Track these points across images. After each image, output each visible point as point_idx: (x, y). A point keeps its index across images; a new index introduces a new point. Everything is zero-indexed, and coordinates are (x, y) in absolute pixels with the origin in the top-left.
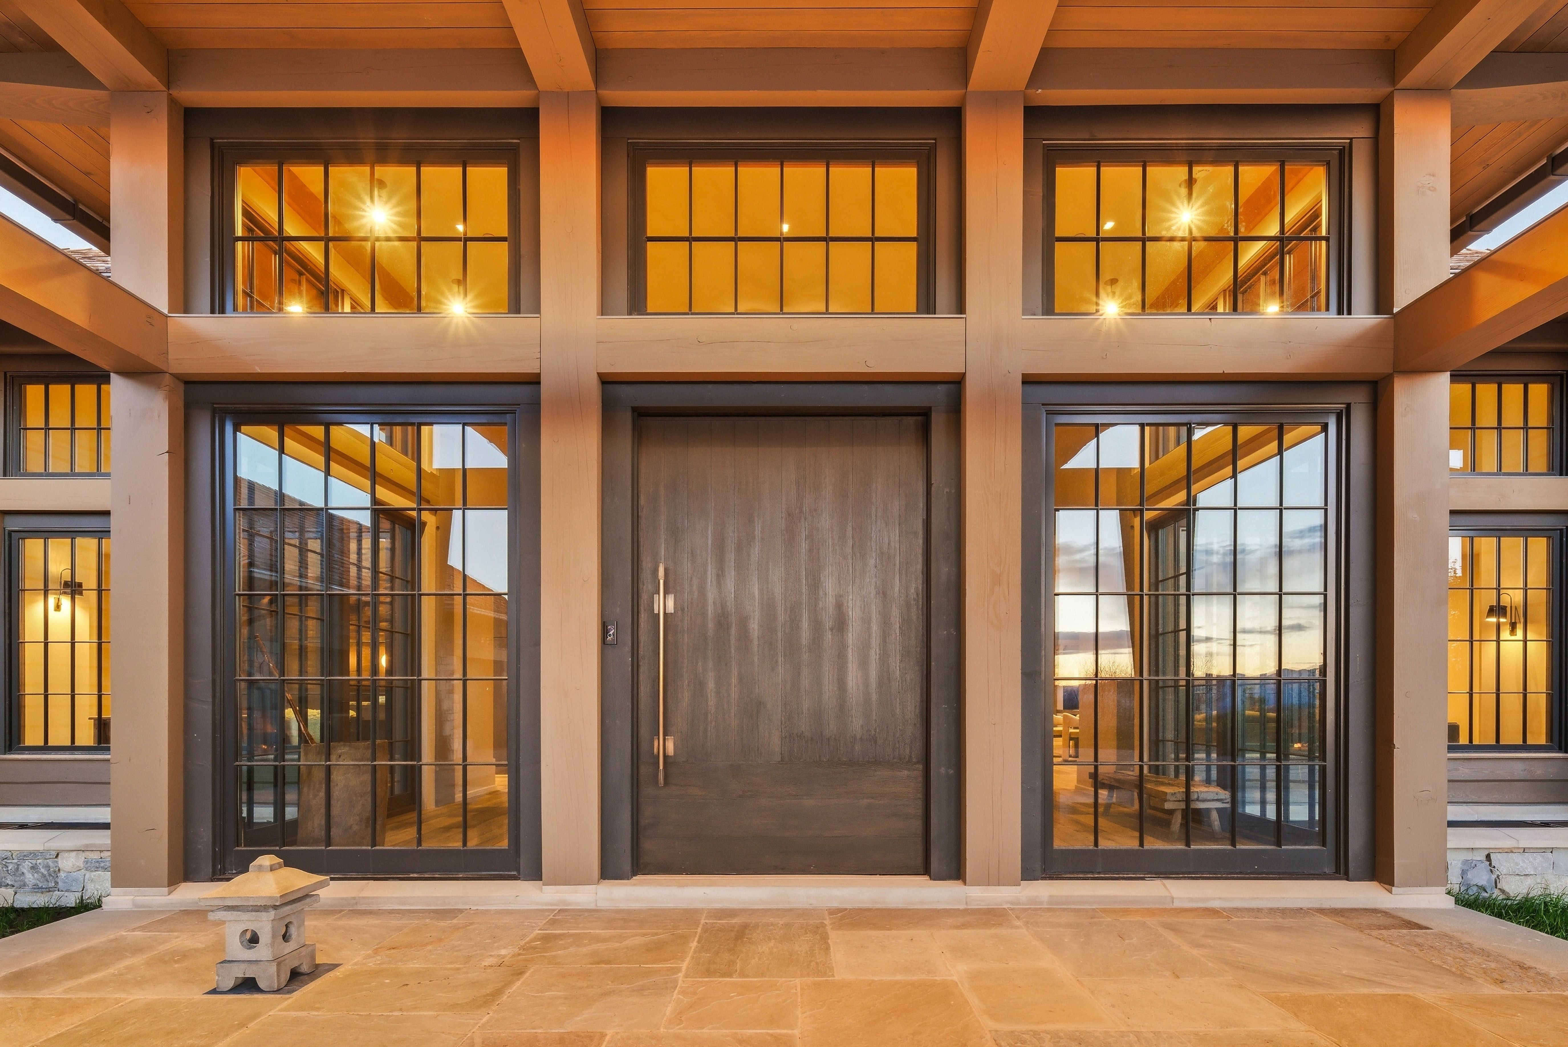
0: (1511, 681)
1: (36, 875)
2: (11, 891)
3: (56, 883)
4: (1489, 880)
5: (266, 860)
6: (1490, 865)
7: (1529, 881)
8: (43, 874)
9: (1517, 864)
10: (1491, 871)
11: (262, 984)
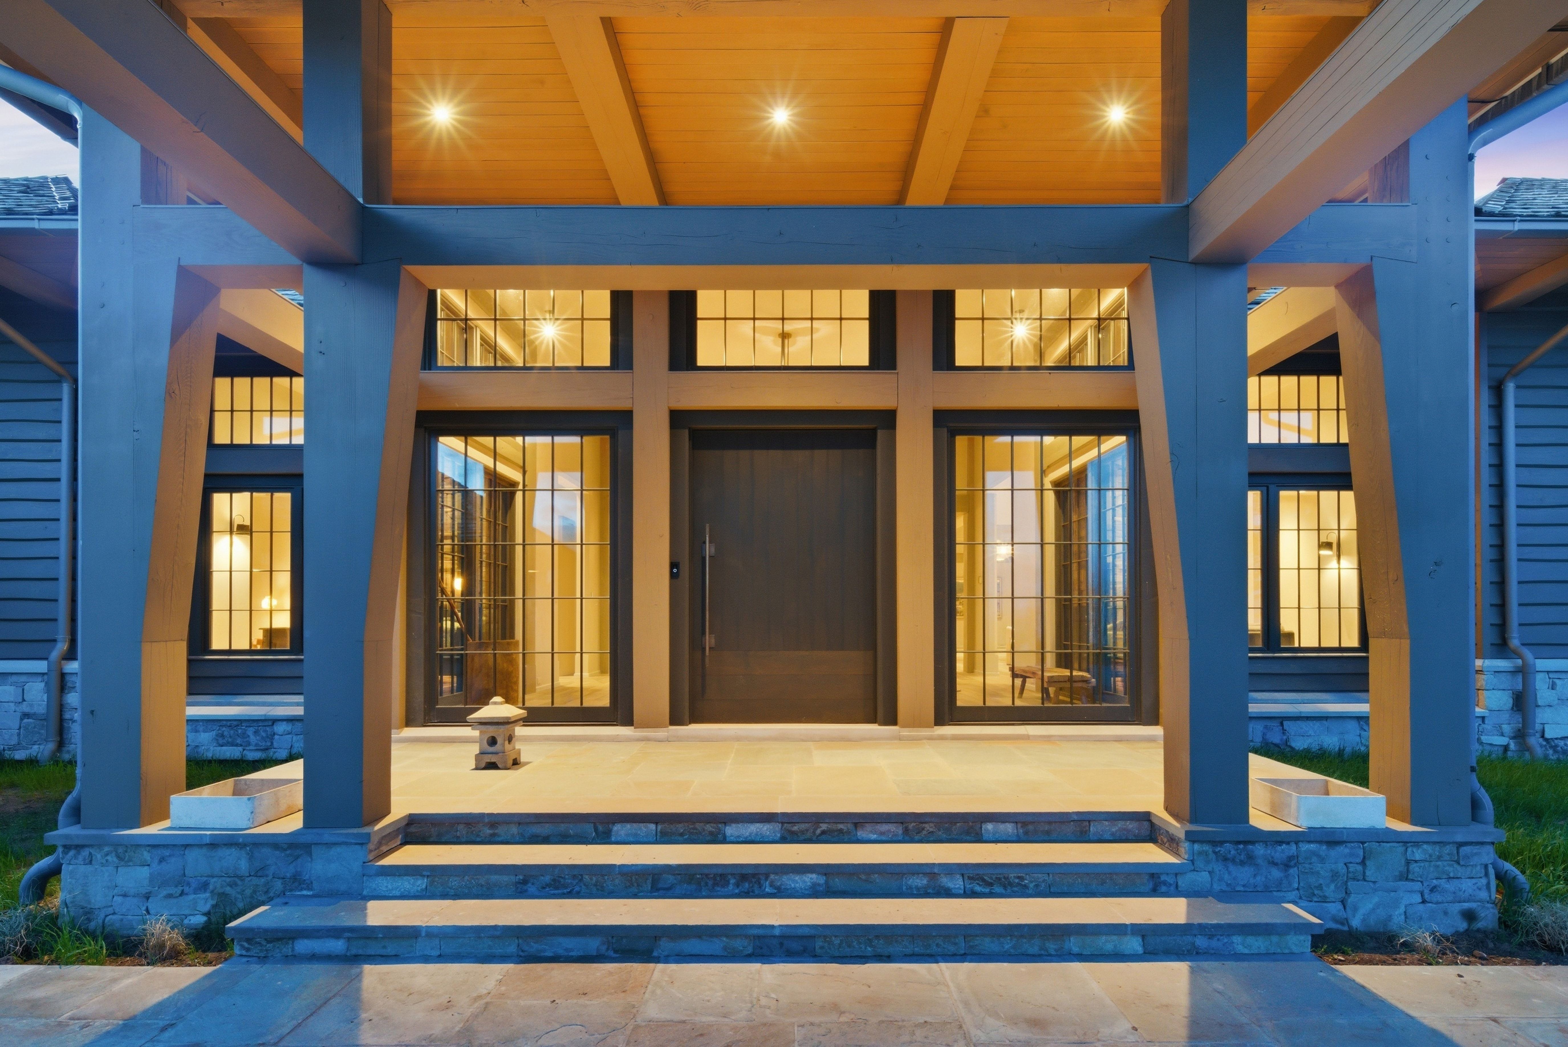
0: (1330, 598)
1: (258, 738)
2: (240, 749)
3: (272, 743)
4: (1281, 740)
5: (497, 699)
6: (1283, 728)
7: (1310, 740)
8: (262, 736)
9: (1302, 728)
10: (1283, 733)
11: (500, 766)
